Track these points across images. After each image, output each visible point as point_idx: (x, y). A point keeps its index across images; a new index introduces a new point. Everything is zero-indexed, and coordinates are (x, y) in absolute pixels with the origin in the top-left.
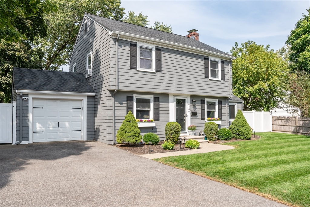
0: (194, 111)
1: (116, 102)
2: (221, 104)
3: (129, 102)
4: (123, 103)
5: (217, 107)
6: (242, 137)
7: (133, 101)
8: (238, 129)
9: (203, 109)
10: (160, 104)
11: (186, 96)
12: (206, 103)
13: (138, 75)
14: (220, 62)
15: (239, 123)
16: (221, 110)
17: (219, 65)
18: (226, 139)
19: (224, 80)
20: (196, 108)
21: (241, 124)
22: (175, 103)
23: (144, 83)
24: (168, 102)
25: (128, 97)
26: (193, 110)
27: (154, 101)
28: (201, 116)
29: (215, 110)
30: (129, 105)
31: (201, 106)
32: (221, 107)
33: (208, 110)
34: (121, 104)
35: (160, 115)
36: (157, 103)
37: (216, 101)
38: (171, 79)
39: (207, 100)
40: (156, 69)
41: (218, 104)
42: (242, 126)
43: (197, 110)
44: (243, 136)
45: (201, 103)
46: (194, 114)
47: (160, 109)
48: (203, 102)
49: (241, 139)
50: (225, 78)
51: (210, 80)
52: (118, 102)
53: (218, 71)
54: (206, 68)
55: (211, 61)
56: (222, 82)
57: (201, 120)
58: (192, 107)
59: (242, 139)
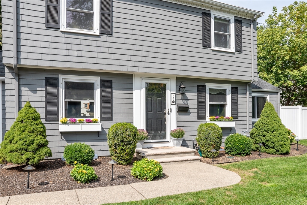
0: (184, 104)
1: (22, 88)
2: (238, 93)
3: (49, 88)
4: (38, 89)
5: (229, 97)
6: (271, 150)
7: (58, 86)
8: (264, 136)
9: (201, 102)
10: (114, 91)
11: (168, 78)
12: (207, 91)
13: (64, 40)
14: (232, 20)
15: (266, 124)
16: (237, 103)
17: (232, 26)
18: (240, 154)
19: (242, 52)
20: (188, 100)
21: (270, 127)
22: (144, 90)
23: (75, 53)
24: (132, 89)
25: (47, 79)
26: (181, 102)
27: (102, 87)
28: (198, 113)
29: (225, 103)
30: (49, 93)
31: (198, 95)
32: (236, 98)
33: (211, 103)
34: (35, 91)
35: (114, 111)
36: (108, 90)
37: (228, 88)
38: (131, 47)
39: (208, 86)
40: (100, 29)
41: (232, 93)
42: (272, 130)
43: (189, 102)
44: (273, 148)
45: (198, 91)
46: (183, 110)
47: (114, 101)
48: (201, 89)
49: (269, 153)
50: (243, 48)
51: (213, 50)
52: (26, 89)
53: (230, 35)
54: (206, 30)
55: (215, 18)
56: (237, 55)
57: (198, 119)
58: (180, 97)
59: (272, 154)
